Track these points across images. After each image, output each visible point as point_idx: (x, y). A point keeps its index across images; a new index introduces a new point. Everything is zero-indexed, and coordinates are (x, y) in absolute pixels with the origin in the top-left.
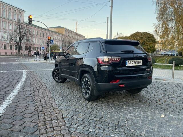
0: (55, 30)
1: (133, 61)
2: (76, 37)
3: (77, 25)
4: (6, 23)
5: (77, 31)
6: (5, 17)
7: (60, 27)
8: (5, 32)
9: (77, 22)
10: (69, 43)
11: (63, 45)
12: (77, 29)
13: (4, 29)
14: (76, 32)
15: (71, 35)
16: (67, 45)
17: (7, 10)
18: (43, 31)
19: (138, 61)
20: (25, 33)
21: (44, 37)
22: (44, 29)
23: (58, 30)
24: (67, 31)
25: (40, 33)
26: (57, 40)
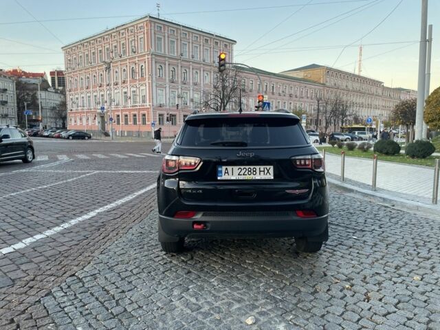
0: (301, 75)
1: (242, 167)
2: (357, 86)
3: (361, 55)
4: (198, 72)
5: (360, 71)
6: (197, 59)
7: (314, 66)
8: (197, 90)
9: (361, 48)
10: (336, 104)
11: (318, 109)
12: (360, 65)
13: (195, 84)
14: (357, 73)
15: (343, 84)
16: (329, 108)
17: (202, 43)
18: (274, 80)
19: (257, 167)
20: (233, 90)
21: (273, 93)
22: (274, 74)
23: (310, 74)
24: (330, 73)
25: (267, 86)
26: (305, 99)
